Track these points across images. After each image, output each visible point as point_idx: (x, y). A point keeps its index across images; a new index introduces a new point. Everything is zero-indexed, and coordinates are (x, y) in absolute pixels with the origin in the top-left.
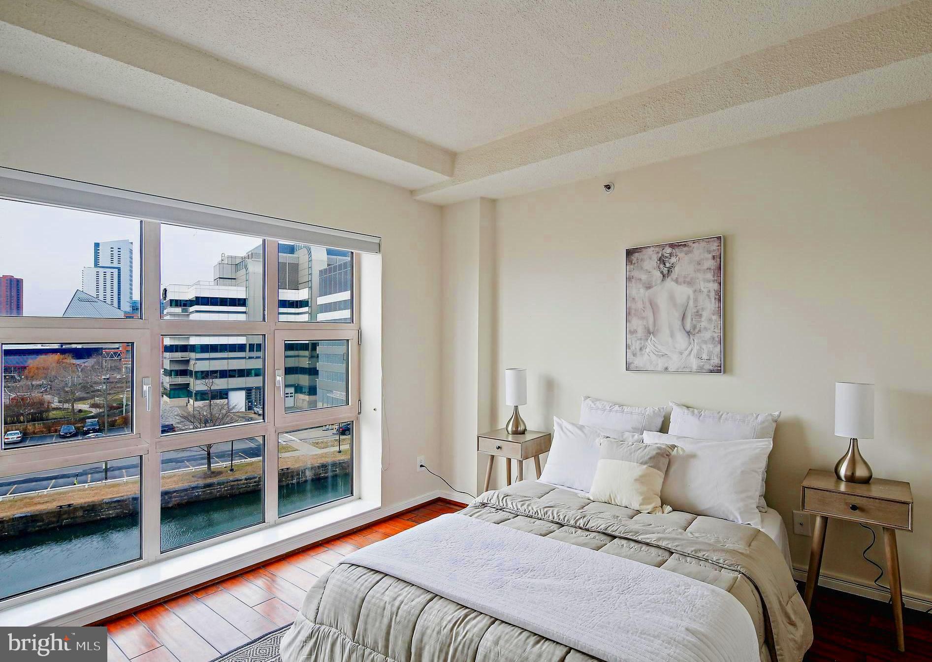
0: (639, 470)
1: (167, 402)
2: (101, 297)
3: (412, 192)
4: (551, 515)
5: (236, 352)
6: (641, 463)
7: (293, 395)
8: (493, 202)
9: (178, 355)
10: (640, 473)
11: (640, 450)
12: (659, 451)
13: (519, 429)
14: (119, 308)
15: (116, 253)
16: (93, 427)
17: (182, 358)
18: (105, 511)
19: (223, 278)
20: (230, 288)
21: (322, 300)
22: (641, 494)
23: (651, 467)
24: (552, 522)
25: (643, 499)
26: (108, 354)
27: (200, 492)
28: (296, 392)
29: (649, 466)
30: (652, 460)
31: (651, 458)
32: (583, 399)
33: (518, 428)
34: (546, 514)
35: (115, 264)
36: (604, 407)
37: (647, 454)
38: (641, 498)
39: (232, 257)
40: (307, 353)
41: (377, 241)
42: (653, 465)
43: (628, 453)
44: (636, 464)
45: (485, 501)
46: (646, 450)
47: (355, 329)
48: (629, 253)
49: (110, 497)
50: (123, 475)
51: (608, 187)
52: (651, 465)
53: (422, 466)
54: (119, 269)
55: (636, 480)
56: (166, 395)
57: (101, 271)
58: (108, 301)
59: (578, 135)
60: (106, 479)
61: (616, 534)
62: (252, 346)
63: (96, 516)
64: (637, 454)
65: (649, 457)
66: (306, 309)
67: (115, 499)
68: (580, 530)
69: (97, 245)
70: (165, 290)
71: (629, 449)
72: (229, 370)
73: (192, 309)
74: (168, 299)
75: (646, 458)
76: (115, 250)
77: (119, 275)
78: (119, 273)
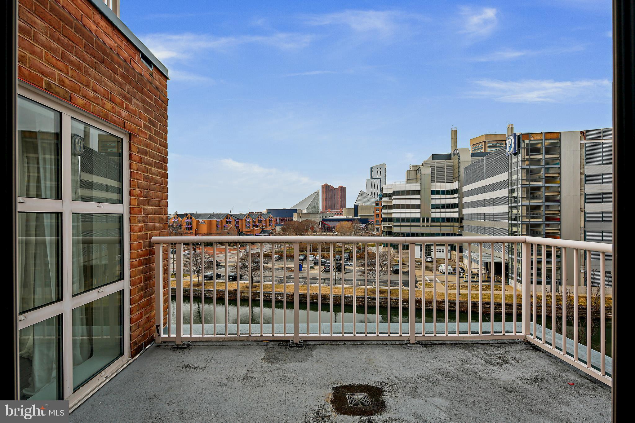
5: (415, 222)
7: (450, 251)
9: (387, 223)
15: (379, 171)
16: (346, 257)
17: (389, 225)
19: (410, 179)
20: (411, 184)
21: (465, 189)
26: (370, 222)
27: (371, 301)
28: (452, 249)
35: (379, 177)
39: (414, 166)
40: (457, 224)
54: (380, 179)
57: (373, 180)
60: (336, 284)
62: (423, 219)
63: (326, 301)
66: (457, 195)
69: (372, 168)
70: (382, 188)
72: (411, 233)
73: (394, 197)
74: (383, 193)
76: (379, 169)
77: (380, 182)
78: (380, 181)
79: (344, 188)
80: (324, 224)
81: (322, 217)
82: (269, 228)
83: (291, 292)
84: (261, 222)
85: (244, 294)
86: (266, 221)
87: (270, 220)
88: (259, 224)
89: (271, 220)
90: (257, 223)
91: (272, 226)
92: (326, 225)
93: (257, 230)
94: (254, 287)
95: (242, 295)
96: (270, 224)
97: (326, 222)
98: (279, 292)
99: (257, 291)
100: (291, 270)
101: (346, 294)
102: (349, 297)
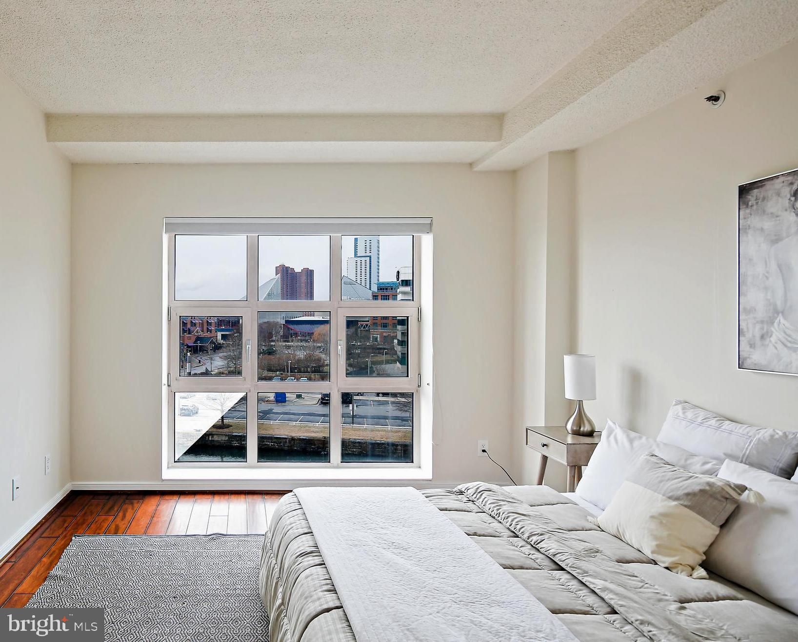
0: (662, 505)
1: (399, 368)
2: (359, 281)
3: (471, 165)
4: (510, 521)
6: (670, 498)
8: (572, 154)
10: (661, 510)
11: (676, 480)
12: (707, 488)
13: (582, 429)
14: (370, 289)
15: (368, 244)
18: (351, 448)
22: (656, 538)
23: (686, 506)
24: (508, 529)
25: (657, 546)
26: (362, 325)
29: (681, 505)
30: (689, 497)
31: (688, 494)
32: (674, 403)
33: (580, 428)
34: (507, 519)
35: (368, 254)
36: (696, 417)
37: (683, 488)
38: (654, 543)
41: (428, 221)
42: (689, 504)
43: (659, 479)
44: (661, 496)
45: (463, 490)
46: (687, 481)
47: (415, 306)
48: (744, 191)
49: (354, 438)
50: (364, 423)
51: (714, 99)
52: (686, 503)
53: (484, 451)
54: (370, 257)
55: (652, 517)
56: (399, 362)
57: (359, 259)
58: (363, 284)
59: (619, 52)
60: (353, 423)
61: (563, 565)
64: (670, 484)
65: (686, 491)
67: (358, 441)
68: (529, 547)
71: (663, 476)
74: (400, 280)
75: (680, 493)
76: (368, 242)
77: (370, 262)
78: (370, 260)
79: (312, 272)
80: (289, 328)
81: (285, 317)
82: (208, 334)
83: (288, 435)
84: (195, 324)
85: (212, 437)
86: (202, 324)
87: (208, 322)
88: (192, 329)
89: (210, 322)
90: (189, 326)
91: (211, 331)
92: (292, 329)
93: (189, 338)
94: (226, 426)
95: (210, 439)
96: (208, 328)
97: (291, 326)
98: (269, 434)
99: (233, 433)
100: (267, 401)
101: (378, 439)
102: (383, 444)
